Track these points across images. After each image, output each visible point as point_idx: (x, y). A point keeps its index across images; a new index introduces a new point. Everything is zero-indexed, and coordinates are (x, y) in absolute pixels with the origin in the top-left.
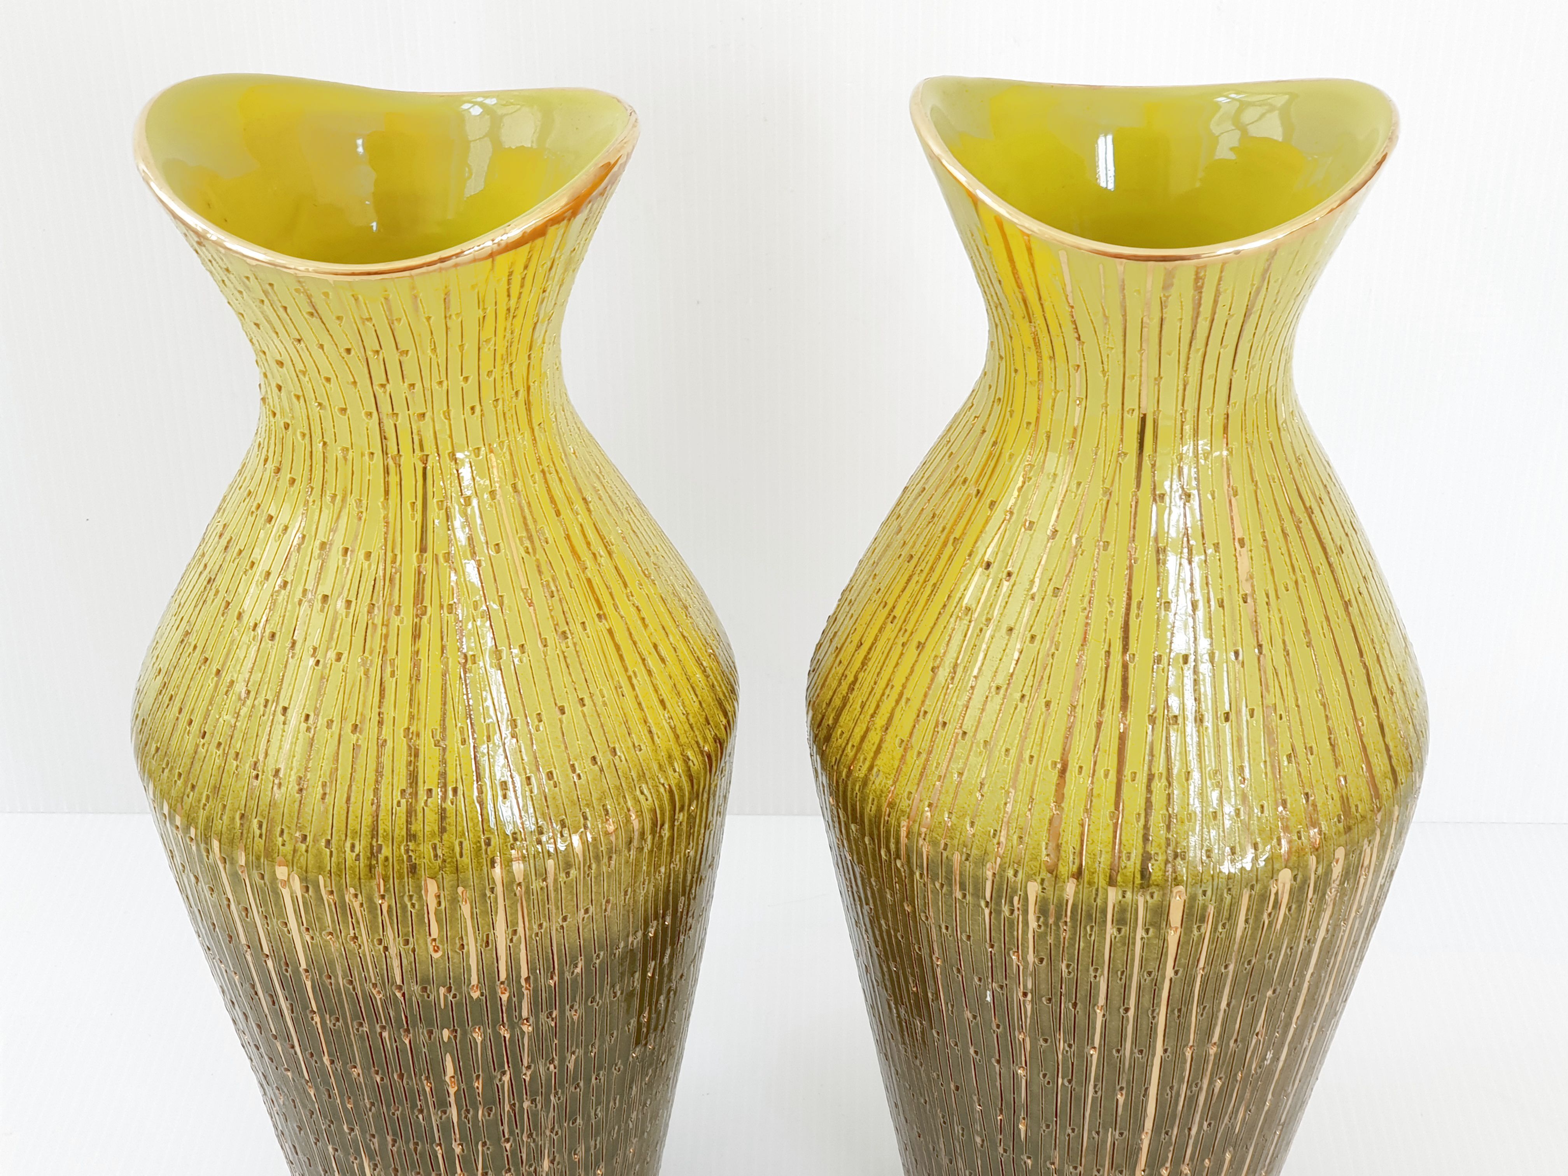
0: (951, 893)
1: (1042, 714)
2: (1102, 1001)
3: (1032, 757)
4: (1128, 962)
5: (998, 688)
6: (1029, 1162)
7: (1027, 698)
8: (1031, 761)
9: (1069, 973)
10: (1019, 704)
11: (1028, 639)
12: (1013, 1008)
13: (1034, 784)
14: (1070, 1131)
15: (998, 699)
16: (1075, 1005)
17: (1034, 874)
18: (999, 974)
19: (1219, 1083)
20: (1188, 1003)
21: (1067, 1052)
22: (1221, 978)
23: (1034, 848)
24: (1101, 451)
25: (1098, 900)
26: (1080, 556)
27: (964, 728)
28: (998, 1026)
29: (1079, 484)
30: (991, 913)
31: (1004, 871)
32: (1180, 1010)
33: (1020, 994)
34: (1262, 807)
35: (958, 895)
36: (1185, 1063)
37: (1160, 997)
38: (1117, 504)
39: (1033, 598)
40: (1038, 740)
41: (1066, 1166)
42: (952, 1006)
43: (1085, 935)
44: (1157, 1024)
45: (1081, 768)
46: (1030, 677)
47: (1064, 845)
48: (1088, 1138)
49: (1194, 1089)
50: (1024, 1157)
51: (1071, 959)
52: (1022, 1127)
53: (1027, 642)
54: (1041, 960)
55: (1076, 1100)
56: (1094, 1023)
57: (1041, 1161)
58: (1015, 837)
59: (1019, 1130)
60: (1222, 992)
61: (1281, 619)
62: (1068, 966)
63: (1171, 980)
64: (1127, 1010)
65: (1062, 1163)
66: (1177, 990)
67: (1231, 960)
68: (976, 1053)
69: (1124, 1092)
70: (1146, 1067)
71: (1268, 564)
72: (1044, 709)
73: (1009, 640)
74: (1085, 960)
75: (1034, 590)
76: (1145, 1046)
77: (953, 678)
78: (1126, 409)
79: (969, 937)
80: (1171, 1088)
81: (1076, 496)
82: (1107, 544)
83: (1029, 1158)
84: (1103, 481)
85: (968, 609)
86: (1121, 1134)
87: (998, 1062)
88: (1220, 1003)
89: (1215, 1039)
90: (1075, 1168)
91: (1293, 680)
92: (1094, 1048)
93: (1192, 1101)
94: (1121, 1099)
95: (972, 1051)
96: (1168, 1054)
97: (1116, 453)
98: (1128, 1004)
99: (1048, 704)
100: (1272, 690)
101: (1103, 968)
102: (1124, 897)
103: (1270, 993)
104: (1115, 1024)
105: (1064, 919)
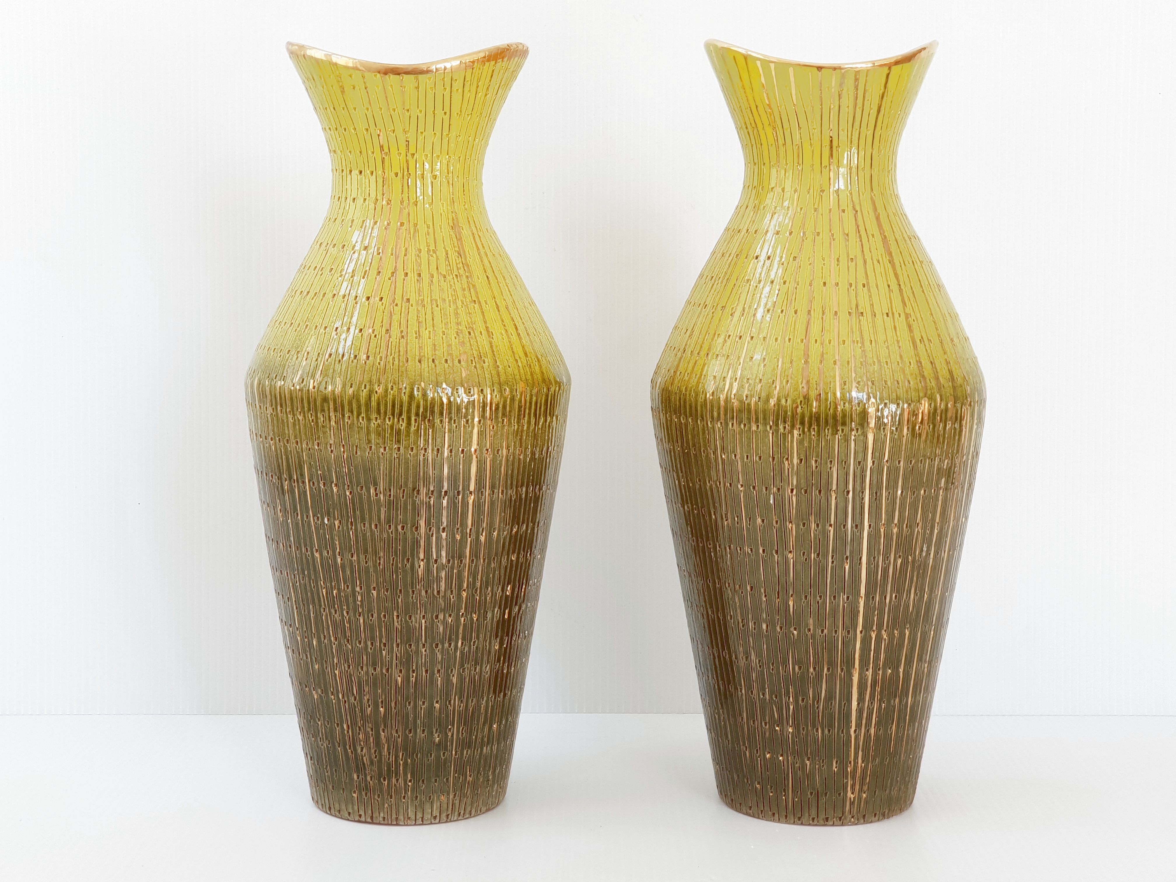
0: (750, 428)
1: (793, 317)
2: (834, 488)
3: (790, 339)
4: (847, 455)
5: (768, 311)
6: (795, 632)
7: (784, 311)
8: (789, 342)
9: (817, 467)
10: (781, 315)
11: (782, 283)
12: (785, 501)
13: (792, 353)
14: (818, 598)
15: (769, 315)
16: (820, 492)
17: (796, 399)
18: (778, 478)
19: (899, 561)
20: (881, 489)
21: (816, 530)
22: (897, 469)
23: (795, 385)
24: (811, 191)
25: (831, 410)
26: (805, 240)
27: (752, 335)
28: (777, 522)
29: (801, 209)
30: (773, 433)
31: (780, 401)
32: (876, 493)
33: (790, 491)
34: (910, 363)
35: (754, 428)
36: (881, 538)
37: (865, 482)
38: (822, 215)
39: (783, 264)
40: (792, 330)
41: (817, 630)
42: (750, 519)
43: (825, 435)
44: (864, 503)
45: (816, 341)
46: (785, 301)
47: (811, 380)
48: (830, 603)
49: (886, 562)
50: (792, 629)
51: (817, 456)
52: (791, 603)
53: (782, 284)
54: (801, 460)
55: (822, 570)
56: (831, 505)
57: (802, 630)
58: (785, 381)
59: (789, 605)
60: (898, 483)
61: (908, 275)
62: (816, 461)
63: (871, 468)
64: (848, 492)
65: (815, 630)
66: (874, 478)
67: (901, 458)
68: (764, 551)
69: (848, 561)
70: (861, 538)
71: (898, 250)
72: (794, 314)
73: (772, 286)
74: (825, 455)
75: (783, 260)
76: (858, 526)
77: (743, 314)
78: (823, 166)
79: (760, 458)
80: (874, 558)
81: (800, 214)
82: (818, 234)
83: (795, 629)
84: (814, 205)
85: (748, 280)
86: (848, 598)
87: (777, 552)
88: (897, 491)
89: (896, 521)
90: (822, 631)
91: (918, 305)
92: (831, 525)
93: (885, 570)
94: (847, 567)
95: (761, 551)
96: (871, 529)
97: (819, 191)
98: (849, 489)
99: (796, 312)
100: (908, 306)
101: (834, 461)
102: (844, 407)
103: (922, 492)
104: (841, 505)
105: (813, 427)
